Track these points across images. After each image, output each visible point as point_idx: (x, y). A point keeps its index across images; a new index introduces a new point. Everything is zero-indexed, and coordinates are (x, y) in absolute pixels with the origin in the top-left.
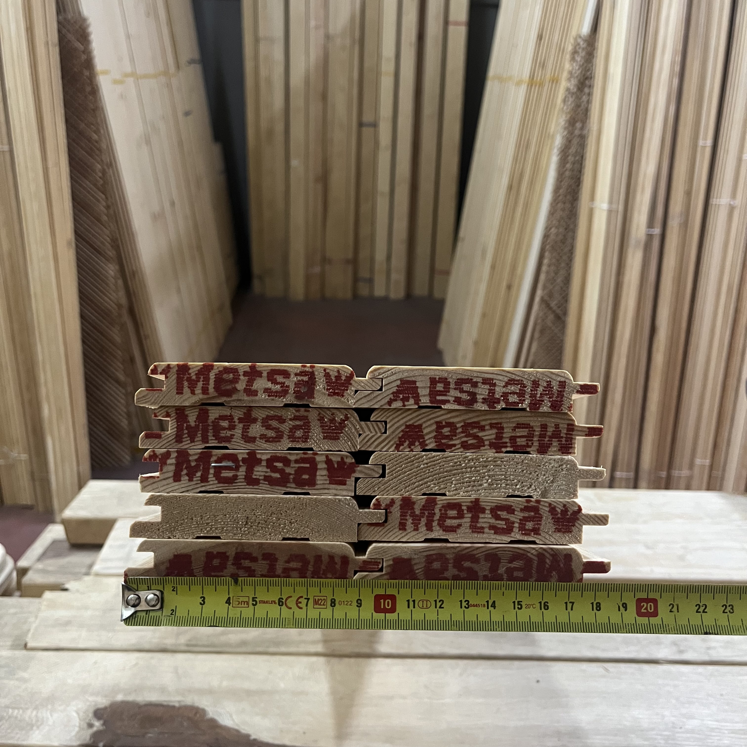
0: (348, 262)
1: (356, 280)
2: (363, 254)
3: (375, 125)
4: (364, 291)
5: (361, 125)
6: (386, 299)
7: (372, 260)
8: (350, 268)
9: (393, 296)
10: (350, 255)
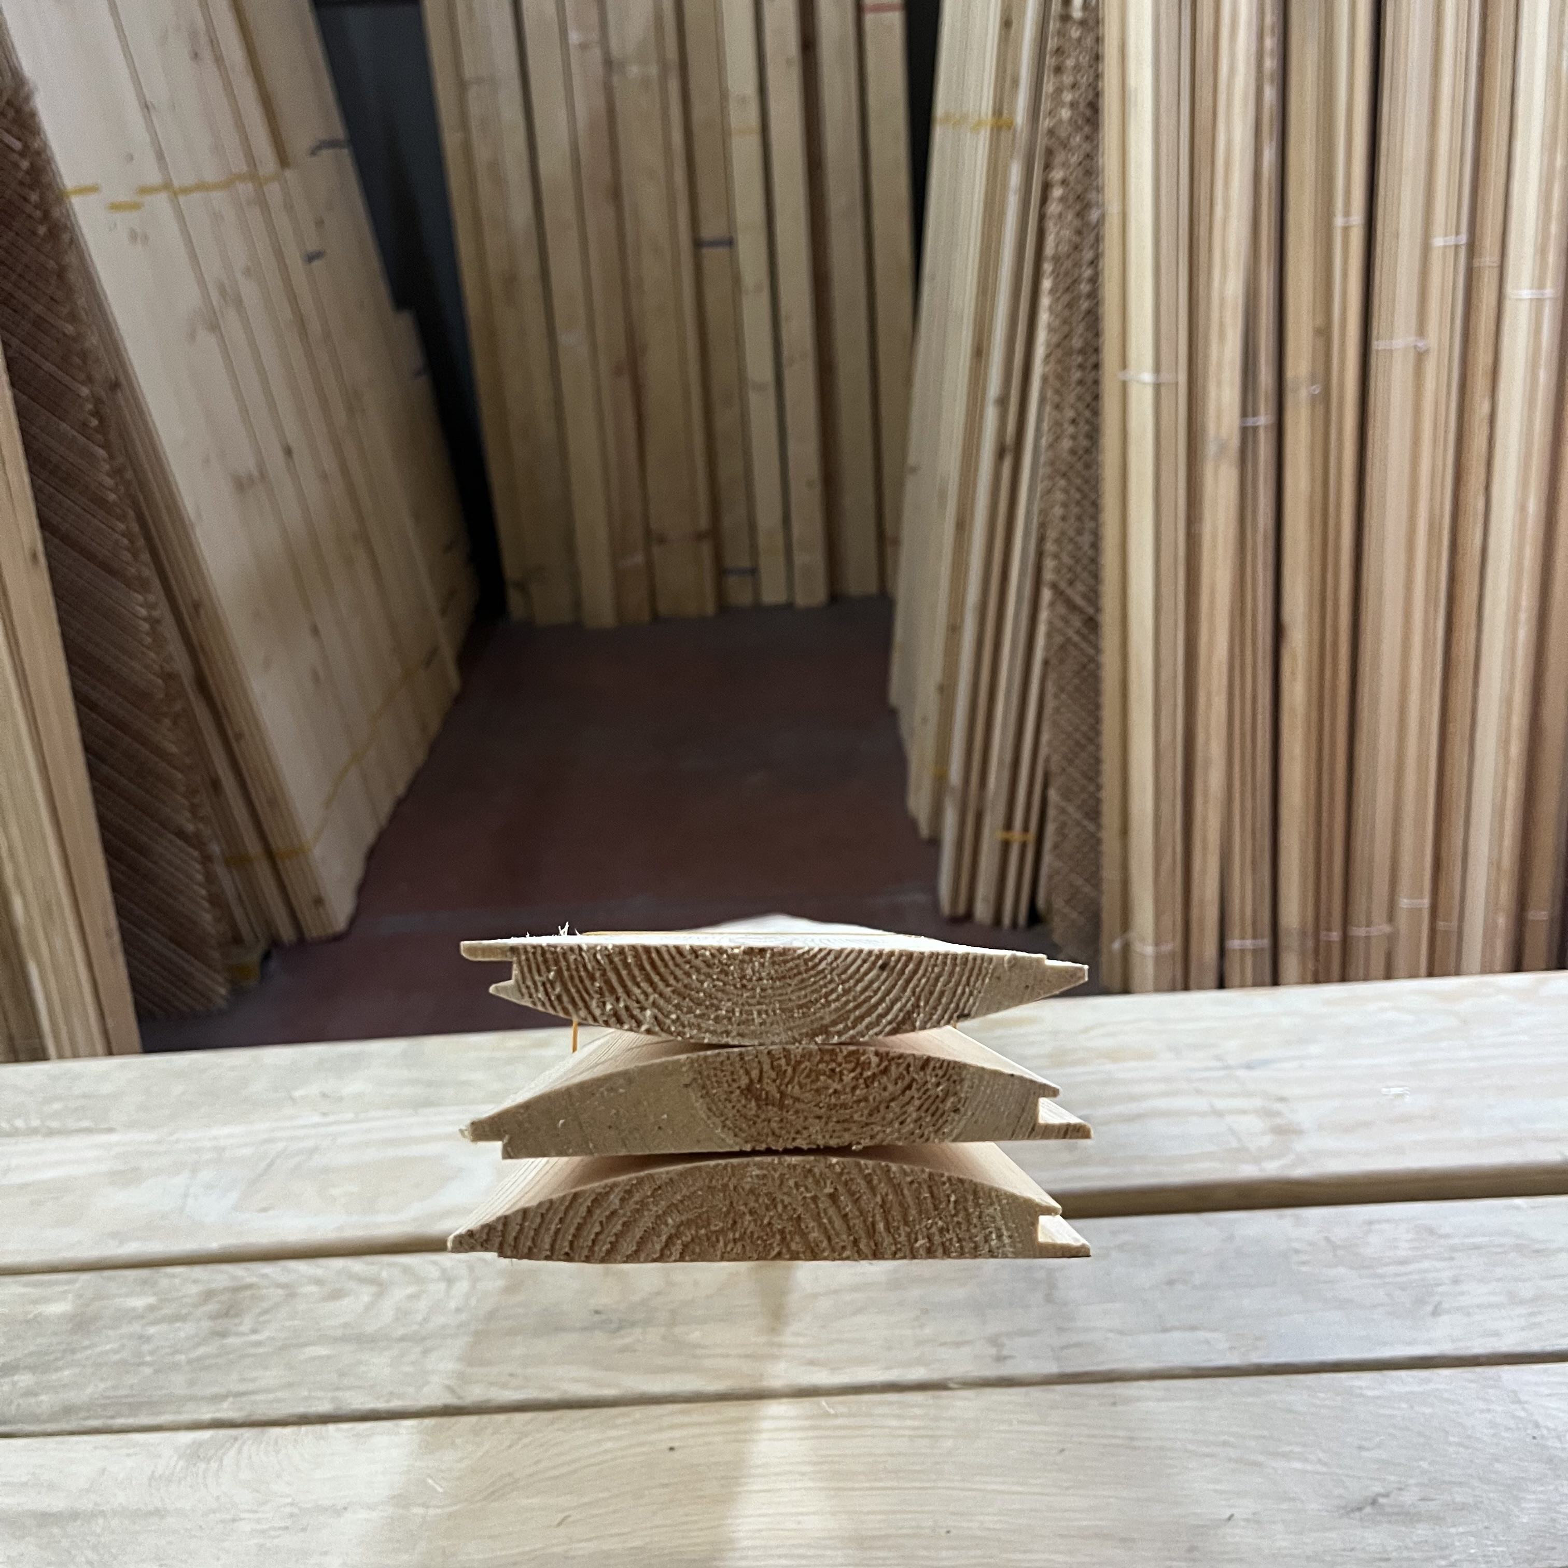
0: (699, 537)
1: (721, 572)
2: (732, 519)
3: (730, 243)
4: (740, 595)
5: (698, 244)
6: (789, 606)
7: (752, 527)
8: (706, 549)
9: (801, 600)
10: (704, 523)
